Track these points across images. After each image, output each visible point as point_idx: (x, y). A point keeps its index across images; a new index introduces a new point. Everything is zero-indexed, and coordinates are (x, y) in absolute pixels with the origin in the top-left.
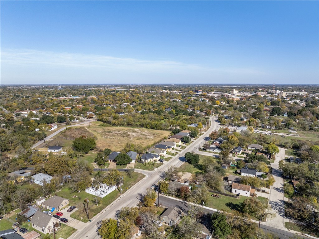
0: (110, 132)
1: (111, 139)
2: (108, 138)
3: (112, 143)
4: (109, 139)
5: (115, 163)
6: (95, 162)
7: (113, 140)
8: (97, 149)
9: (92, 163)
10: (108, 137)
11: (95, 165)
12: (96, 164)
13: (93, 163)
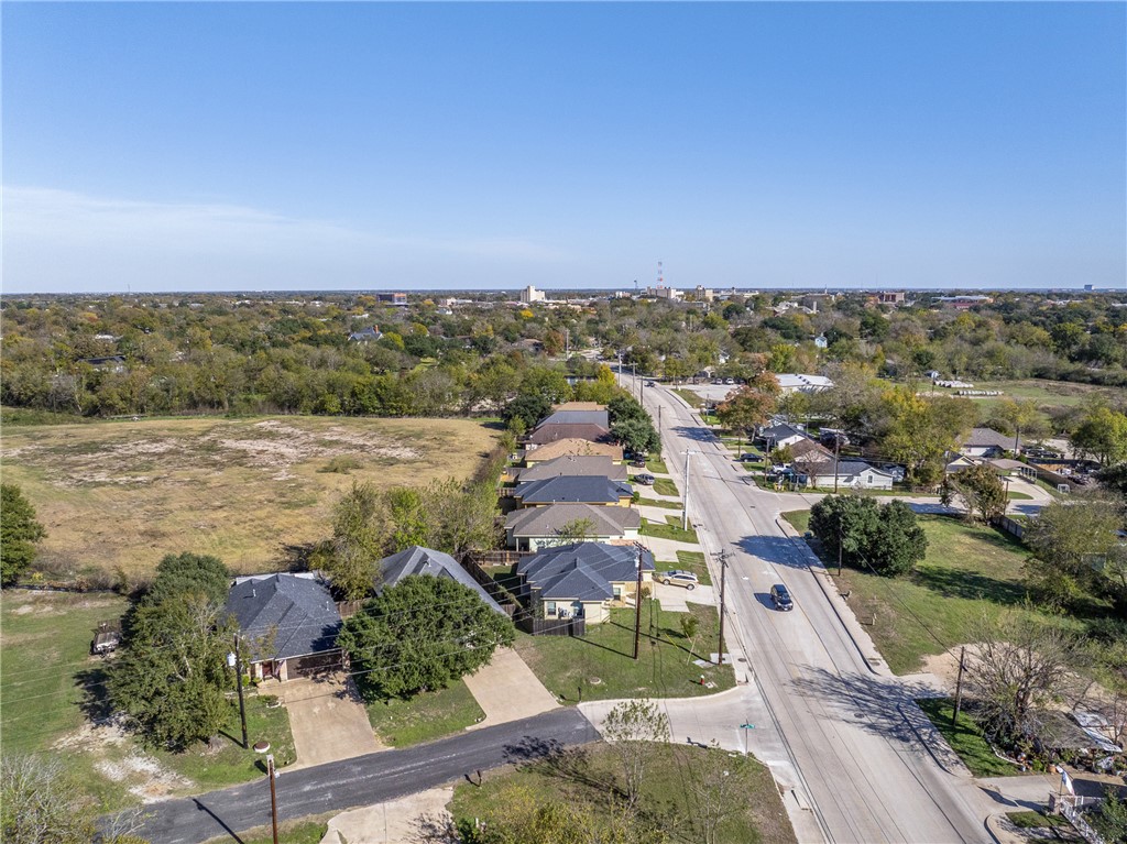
0: (92, 447)
1: (133, 485)
2: (99, 484)
3: (159, 515)
4: (116, 490)
5: (325, 688)
6: (100, 712)
7: (153, 493)
8: (52, 571)
9: (66, 741)
10: (101, 477)
11: (115, 753)
12: (112, 734)
13: (73, 727)
